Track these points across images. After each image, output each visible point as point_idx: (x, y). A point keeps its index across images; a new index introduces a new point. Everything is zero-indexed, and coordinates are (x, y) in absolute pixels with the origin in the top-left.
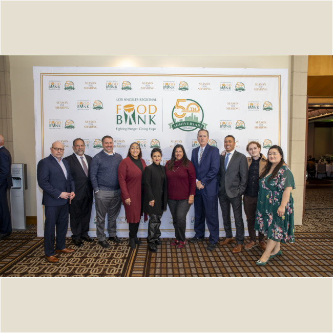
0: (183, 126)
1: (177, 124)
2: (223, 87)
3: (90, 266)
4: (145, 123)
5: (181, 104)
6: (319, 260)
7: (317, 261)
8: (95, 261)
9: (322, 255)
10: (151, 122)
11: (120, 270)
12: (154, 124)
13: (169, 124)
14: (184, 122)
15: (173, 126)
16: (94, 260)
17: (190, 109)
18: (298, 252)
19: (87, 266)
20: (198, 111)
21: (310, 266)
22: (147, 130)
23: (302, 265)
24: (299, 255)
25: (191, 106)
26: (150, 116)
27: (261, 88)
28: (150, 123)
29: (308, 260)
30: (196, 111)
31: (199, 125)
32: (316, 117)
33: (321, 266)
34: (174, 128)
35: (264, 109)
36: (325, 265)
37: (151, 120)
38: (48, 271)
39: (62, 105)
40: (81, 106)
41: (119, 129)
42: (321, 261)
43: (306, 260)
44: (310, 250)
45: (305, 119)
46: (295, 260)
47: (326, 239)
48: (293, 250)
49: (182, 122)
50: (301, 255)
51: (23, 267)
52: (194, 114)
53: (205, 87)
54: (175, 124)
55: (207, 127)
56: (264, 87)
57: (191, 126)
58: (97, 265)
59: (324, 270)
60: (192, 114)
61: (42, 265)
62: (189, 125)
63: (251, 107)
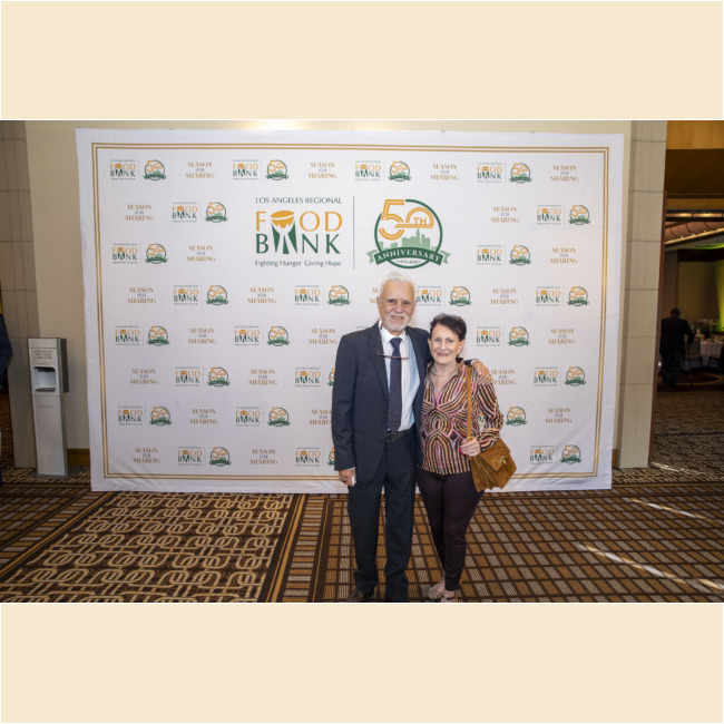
0: (396, 257)
1: (385, 252)
2: (485, 174)
3: (202, 553)
4: (316, 251)
5: (393, 209)
6: (680, 540)
7: (677, 542)
8: (212, 543)
9: (687, 529)
10: (331, 248)
11: (265, 561)
12: (337, 252)
13: (369, 254)
14: (400, 249)
15: (376, 256)
16: (210, 540)
17: (412, 221)
18: (639, 523)
19: (197, 552)
20: (431, 225)
21: (662, 552)
22: (322, 264)
23: (646, 551)
24: (641, 529)
25: (417, 214)
26: (328, 236)
27: (566, 175)
28: (328, 251)
29: (659, 540)
30: (426, 226)
31: (432, 256)
32: (683, 239)
33: (685, 551)
34: (378, 262)
35: (572, 222)
36: (692, 550)
37: (329, 244)
38: (114, 562)
39: (139, 213)
40: (181, 213)
41: (262, 264)
42: (686, 541)
43: (654, 539)
44: (662, 520)
45: (659, 244)
46: (632, 539)
47: (697, 497)
48: (628, 519)
49: (396, 249)
50: (645, 530)
51: (62, 554)
52: (423, 231)
53: (445, 173)
54: (381, 253)
55: (448, 259)
56: (572, 173)
57: (415, 257)
58: (217, 551)
59: (690, 560)
60: (418, 233)
61: (102, 549)
62: (411, 256)
63: (545, 216)
